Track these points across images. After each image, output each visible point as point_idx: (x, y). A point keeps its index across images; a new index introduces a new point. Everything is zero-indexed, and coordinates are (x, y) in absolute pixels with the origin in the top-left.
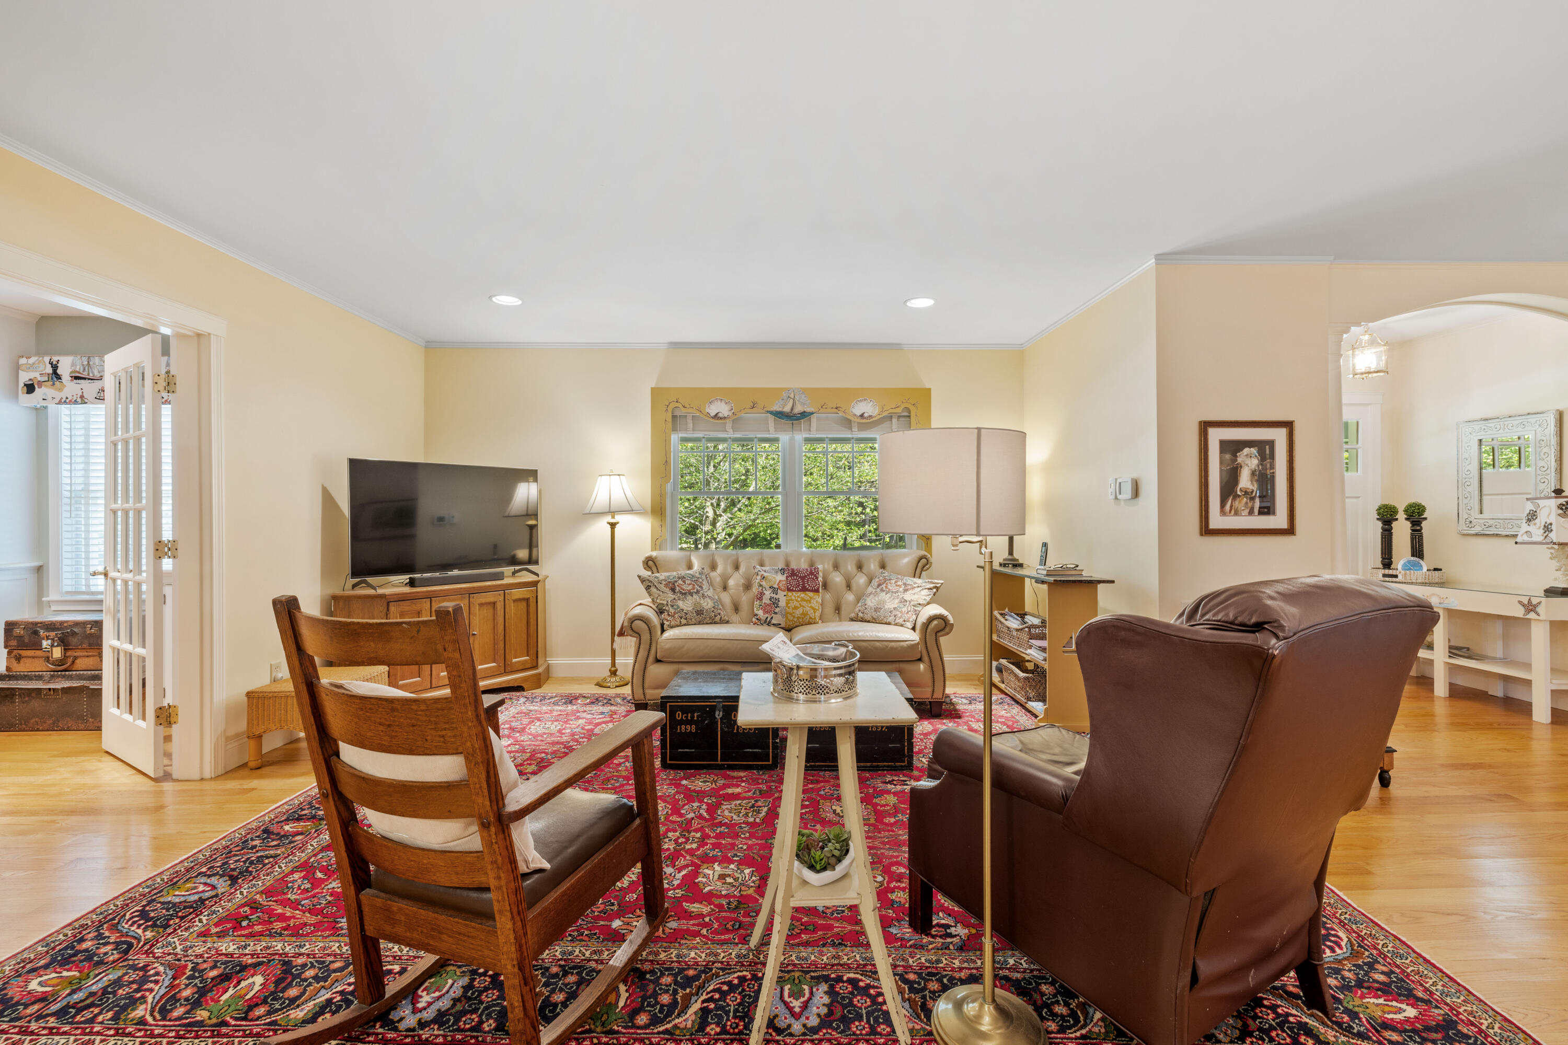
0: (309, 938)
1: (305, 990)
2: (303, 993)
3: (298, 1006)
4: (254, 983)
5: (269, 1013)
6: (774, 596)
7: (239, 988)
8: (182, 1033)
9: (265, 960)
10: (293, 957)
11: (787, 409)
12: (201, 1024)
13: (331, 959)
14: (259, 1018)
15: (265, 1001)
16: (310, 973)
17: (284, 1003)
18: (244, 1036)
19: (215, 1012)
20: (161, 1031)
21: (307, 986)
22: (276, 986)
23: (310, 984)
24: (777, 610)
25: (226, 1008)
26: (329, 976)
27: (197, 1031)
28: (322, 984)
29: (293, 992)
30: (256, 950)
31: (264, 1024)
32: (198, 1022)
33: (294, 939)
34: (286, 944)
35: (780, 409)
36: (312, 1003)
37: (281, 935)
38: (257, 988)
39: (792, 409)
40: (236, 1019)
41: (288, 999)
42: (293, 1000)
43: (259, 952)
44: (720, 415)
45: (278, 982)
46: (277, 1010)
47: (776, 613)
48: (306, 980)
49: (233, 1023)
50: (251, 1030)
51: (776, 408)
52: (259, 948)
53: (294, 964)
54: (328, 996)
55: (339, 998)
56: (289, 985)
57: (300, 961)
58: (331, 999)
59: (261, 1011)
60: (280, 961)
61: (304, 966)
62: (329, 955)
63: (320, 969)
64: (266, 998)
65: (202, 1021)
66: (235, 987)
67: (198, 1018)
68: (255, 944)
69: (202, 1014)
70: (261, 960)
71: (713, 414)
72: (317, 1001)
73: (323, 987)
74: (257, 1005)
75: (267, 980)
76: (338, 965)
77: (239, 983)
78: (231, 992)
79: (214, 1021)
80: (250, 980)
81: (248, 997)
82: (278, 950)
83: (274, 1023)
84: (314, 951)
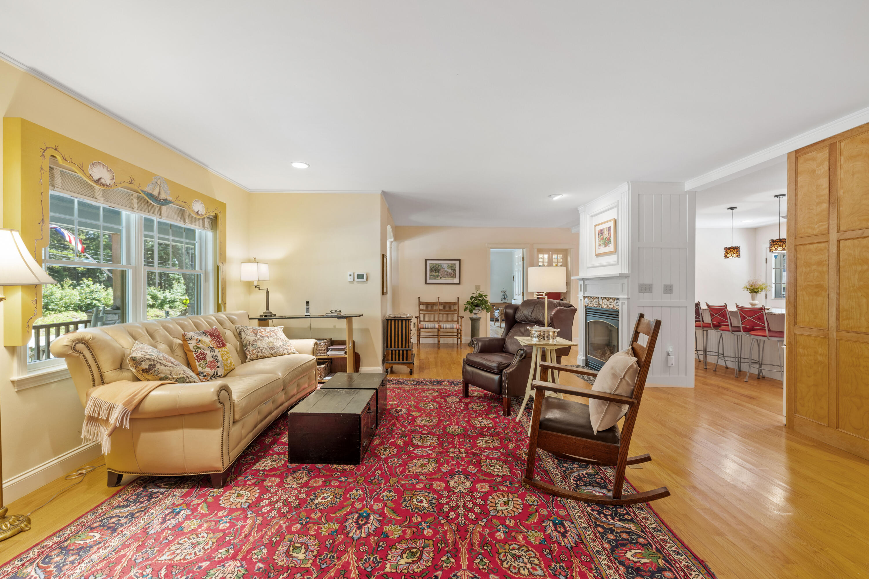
0: (591, 553)
1: (621, 532)
2: (623, 532)
3: (629, 529)
4: (632, 556)
5: (639, 536)
6: (213, 353)
7: (639, 560)
8: (674, 562)
9: (617, 562)
10: (607, 550)
11: (155, 193)
12: (664, 559)
13: (598, 534)
14: (645, 538)
15: (637, 542)
16: (611, 537)
17: (632, 535)
18: (655, 537)
19: (656, 558)
20: (681, 572)
21: (618, 533)
22: (627, 544)
23: (617, 532)
24: (219, 364)
25: (651, 556)
26: (608, 529)
27: (668, 557)
28: (613, 528)
29: (625, 536)
30: (614, 572)
31: (645, 534)
32: (665, 561)
33: (595, 559)
34: (601, 561)
35: (151, 192)
36: (624, 525)
37: (596, 568)
38: (633, 551)
39: (159, 194)
40: (651, 546)
41: (629, 535)
42: (628, 533)
43: (614, 569)
44: (102, 181)
45: (624, 545)
46: (637, 535)
47: (219, 367)
48: (616, 536)
49: (654, 546)
50: (651, 537)
51: (148, 190)
52: (612, 571)
53: (611, 547)
54: (618, 522)
55: (616, 518)
56: (623, 539)
57: (606, 546)
58: (618, 520)
59: (642, 540)
60: (613, 554)
61: (609, 542)
62: (596, 537)
63: (606, 535)
64: (634, 543)
65: (663, 559)
66: (640, 562)
67: (663, 562)
68: (611, 576)
69: (661, 562)
70: (618, 564)
71: (96, 178)
72: (622, 524)
73: (615, 527)
74: (640, 544)
75: (626, 551)
76: (600, 529)
77: (636, 562)
78: (643, 561)
79: (659, 555)
80: (632, 558)
81: (640, 551)
82: (607, 561)
83: (642, 531)
84: (598, 545)
